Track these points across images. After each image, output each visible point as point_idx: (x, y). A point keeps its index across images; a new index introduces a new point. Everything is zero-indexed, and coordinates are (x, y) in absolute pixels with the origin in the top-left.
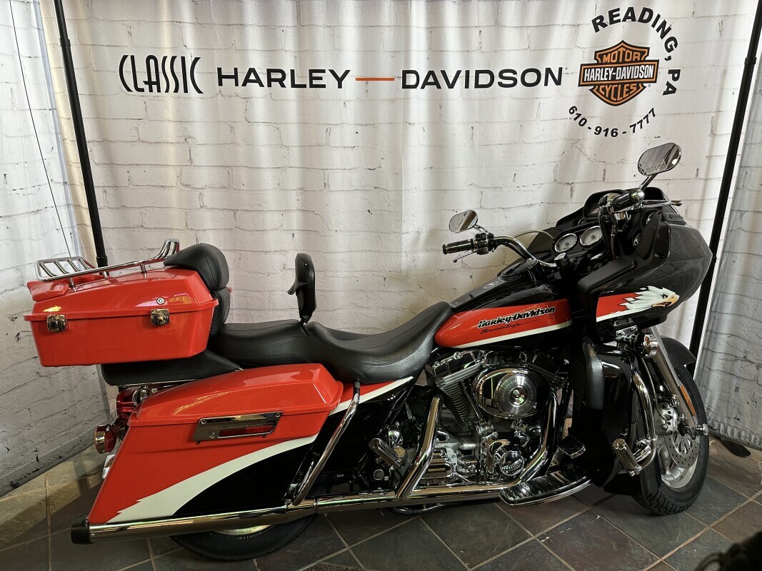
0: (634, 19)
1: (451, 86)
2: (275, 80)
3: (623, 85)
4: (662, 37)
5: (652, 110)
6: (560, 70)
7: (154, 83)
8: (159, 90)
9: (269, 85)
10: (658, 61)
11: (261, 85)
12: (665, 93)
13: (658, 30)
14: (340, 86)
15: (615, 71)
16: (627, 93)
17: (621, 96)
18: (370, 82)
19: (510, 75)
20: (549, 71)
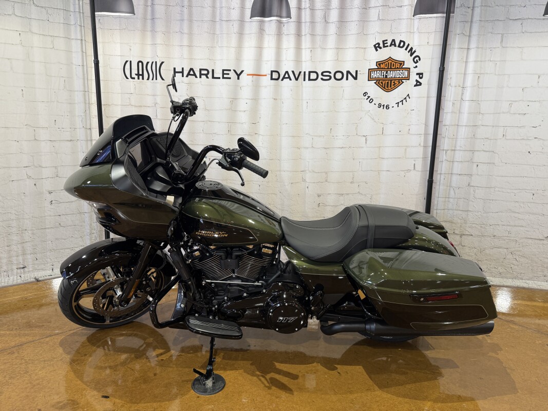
0: (395, 46)
1: (297, 79)
2: (204, 74)
3: (391, 80)
4: (411, 55)
5: (408, 95)
6: (357, 71)
7: (141, 75)
8: (143, 79)
9: (200, 77)
10: (410, 68)
11: (196, 77)
12: (415, 86)
13: (409, 52)
14: (238, 79)
15: (387, 73)
16: (393, 85)
17: (391, 86)
18: (254, 76)
19: (328, 74)
20: (348, 72)
